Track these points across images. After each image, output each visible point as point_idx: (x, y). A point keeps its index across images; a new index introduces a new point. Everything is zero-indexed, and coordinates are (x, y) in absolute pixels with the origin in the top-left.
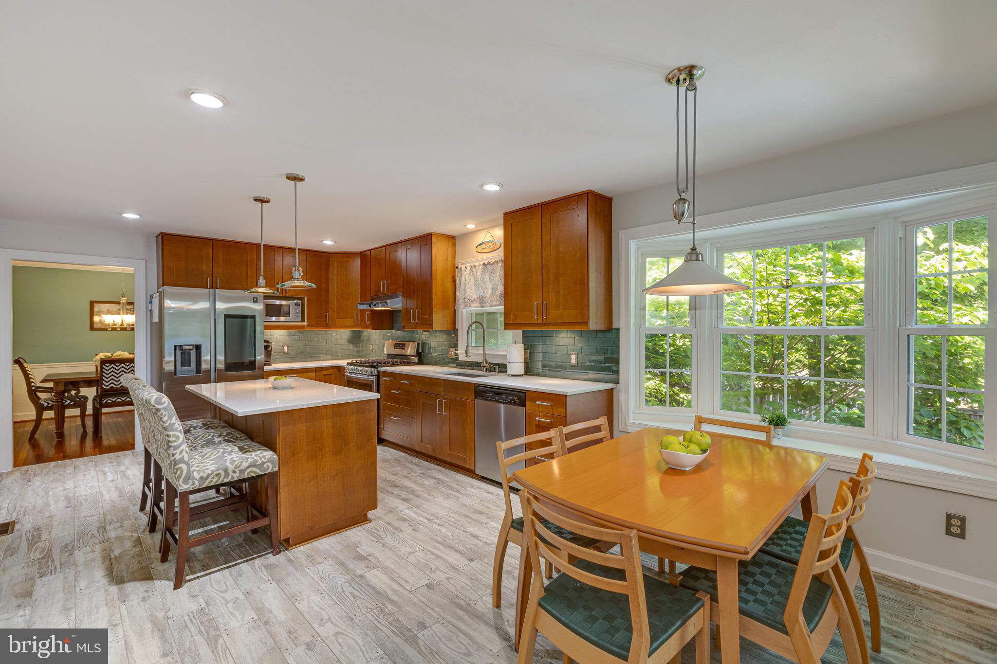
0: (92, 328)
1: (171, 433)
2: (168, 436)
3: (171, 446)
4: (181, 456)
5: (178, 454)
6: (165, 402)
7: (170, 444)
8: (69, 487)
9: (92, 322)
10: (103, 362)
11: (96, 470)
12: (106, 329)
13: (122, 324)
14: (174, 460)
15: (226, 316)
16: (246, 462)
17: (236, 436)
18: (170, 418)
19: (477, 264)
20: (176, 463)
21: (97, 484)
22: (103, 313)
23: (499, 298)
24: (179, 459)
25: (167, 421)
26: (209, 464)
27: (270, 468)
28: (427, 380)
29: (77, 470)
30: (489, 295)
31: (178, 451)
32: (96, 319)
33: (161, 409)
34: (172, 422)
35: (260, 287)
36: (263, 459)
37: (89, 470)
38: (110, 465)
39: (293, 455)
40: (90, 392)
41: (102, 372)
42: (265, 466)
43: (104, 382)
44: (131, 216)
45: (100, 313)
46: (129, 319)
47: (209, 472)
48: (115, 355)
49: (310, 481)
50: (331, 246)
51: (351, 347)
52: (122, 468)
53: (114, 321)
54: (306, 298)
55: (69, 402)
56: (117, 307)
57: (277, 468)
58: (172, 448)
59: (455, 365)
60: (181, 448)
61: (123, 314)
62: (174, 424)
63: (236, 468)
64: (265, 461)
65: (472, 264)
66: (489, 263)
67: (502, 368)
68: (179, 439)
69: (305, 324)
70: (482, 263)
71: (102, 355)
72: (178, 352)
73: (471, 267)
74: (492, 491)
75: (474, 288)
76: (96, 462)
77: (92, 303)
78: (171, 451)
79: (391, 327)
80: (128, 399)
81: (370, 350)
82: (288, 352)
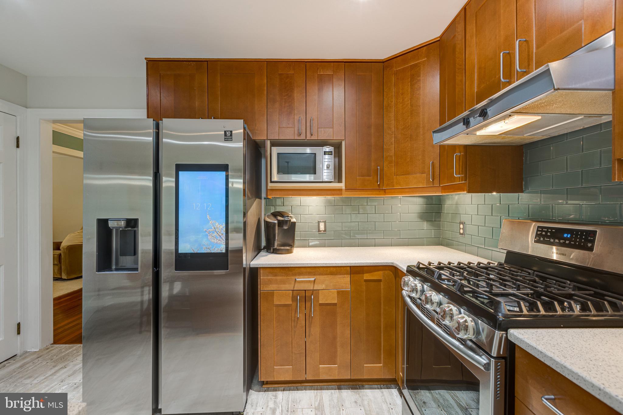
54: (343, 143)
69: (342, 185)
81: (460, 234)
82: (325, 231)
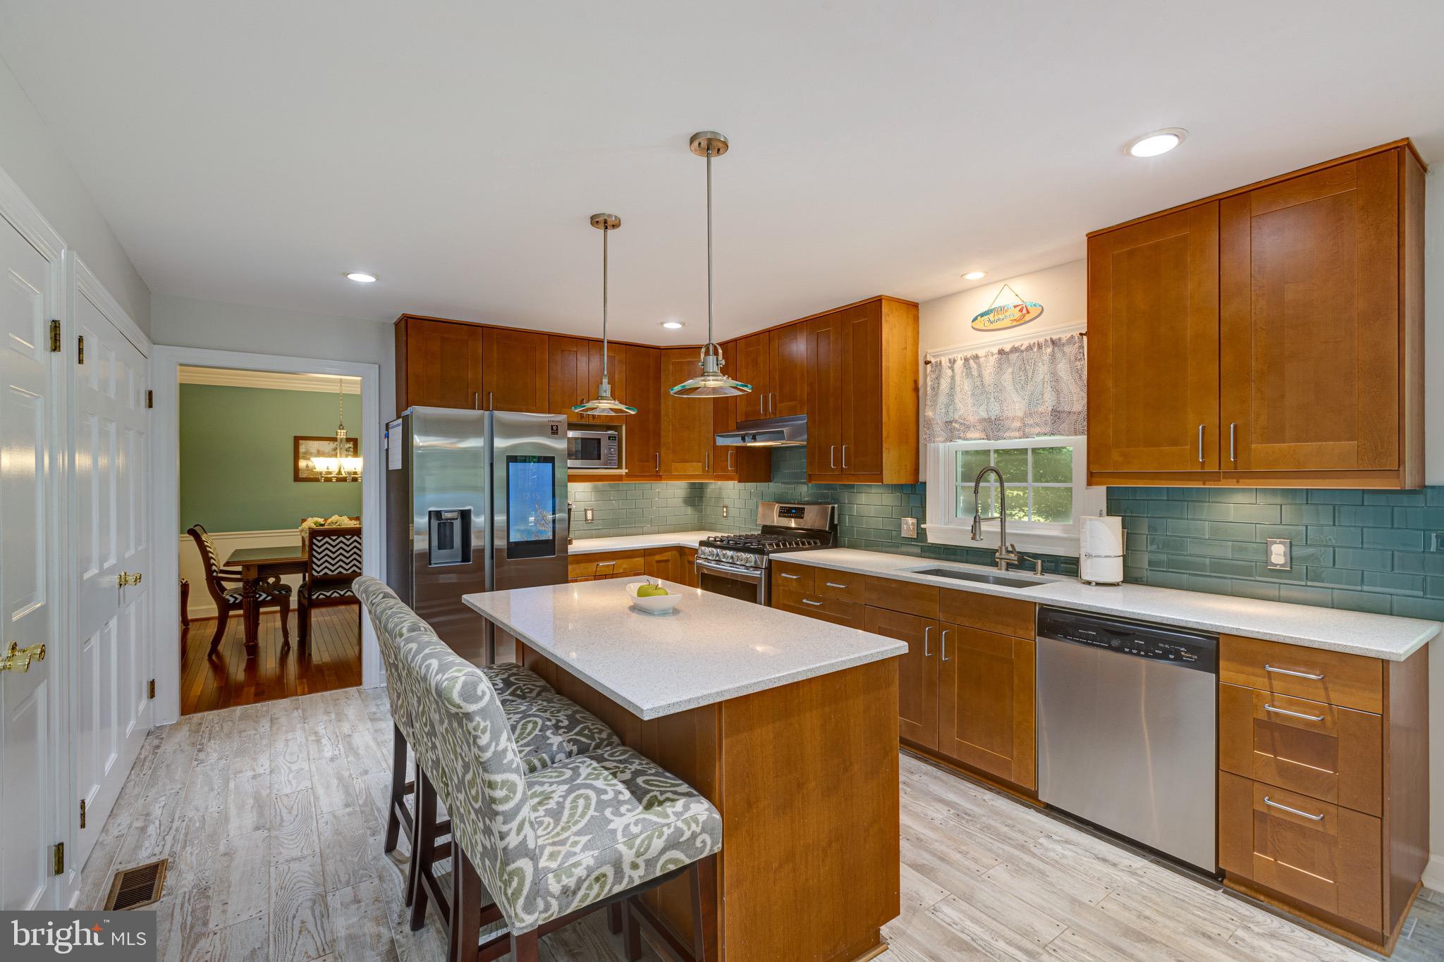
0: (297, 478)
1: (498, 778)
2: (491, 785)
3: (497, 813)
4: (521, 837)
5: (513, 833)
6: (484, 693)
7: (494, 806)
8: (262, 771)
9: (296, 469)
10: (314, 534)
11: (305, 730)
12: (317, 480)
13: (340, 472)
14: (505, 849)
15: (512, 459)
16: (659, 837)
17: (590, 730)
18: (495, 737)
19: (981, 353)
20: (508, 857)
21: (305, 766)
22: (311, 454)
23: (1049, 418)
24: (516, 847)
25: (489, 745)
26: (578, 849)
27: (708, 848)
28: (894, 585)
29: (275, 728)
30: (1020, 414)
31: (514, 825)
32: (302, 464)
33: (474, 712)
34: (500, 748)
35: (603, 398)
36: (694, 827)
37: (293, 730)
38: (326, 718)
39: (750, 805)
40: (294, 581)
41: (311, 549)
42: (698, 844)
43: (314, 566)
44: (361, 278)
45: (307, 455)
46: (352, 464)
47: (580, 872)
48: (329, 521)
49: (780, 866)
50: (676, 332)
51: (689, 510)
52: (346, 728)
53: (328, 469)
54: (624, 427)
55: (264, 596)
56: (332, 445)
57: (720, 845)
58: (500, 819)
59: (918, 550)
60: (519, 818)
61: (341, 457)
62: (505, 750)
63: (638, 855)
64: (698, 830)
65: (969, 354)
66: (1015, 350)
67: (1068, 567)
68: (515, 793)
69: (624, 471)
70: (995, 350)
71: (310, 523)
72: (435, 523)
73: (966, 360)
74: (1111, 857)
75: (970, 401)
76: (304, 710)
77: (297, 440)
78: (498, 825)
79: (768, 478)
80: (349, 593)
81: (724, 517)
82: (592, 520)
